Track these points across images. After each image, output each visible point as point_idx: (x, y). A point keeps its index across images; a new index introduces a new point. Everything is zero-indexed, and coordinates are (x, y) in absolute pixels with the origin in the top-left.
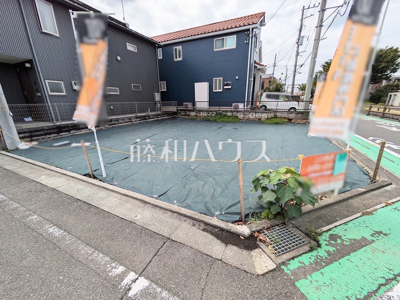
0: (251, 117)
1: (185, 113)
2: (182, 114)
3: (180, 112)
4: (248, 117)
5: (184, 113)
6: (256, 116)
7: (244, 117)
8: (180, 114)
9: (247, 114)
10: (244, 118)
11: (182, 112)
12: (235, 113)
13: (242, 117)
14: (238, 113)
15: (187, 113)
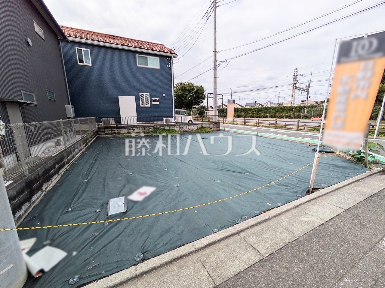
0: (186, 129)
1: (112, 131)
2: (107, 132)
3: (103, 130)
4: (183, 129)
5: (110, 131)
6: (190, 128)
8: (104, 133)
9: (182, 126)
10: (180, 130)
11: (107, 130)
12: (172, 127)
14: (175, 127)
15: (114, 131)
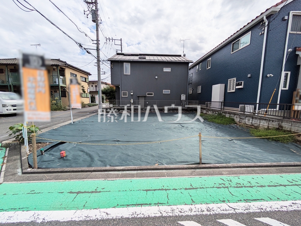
0: (247, 123)
6: (253, 122)
7: (240, 121)
9: (243, 118)
12: (232, 115)
13: (238, 120)
14: (235, 116)
